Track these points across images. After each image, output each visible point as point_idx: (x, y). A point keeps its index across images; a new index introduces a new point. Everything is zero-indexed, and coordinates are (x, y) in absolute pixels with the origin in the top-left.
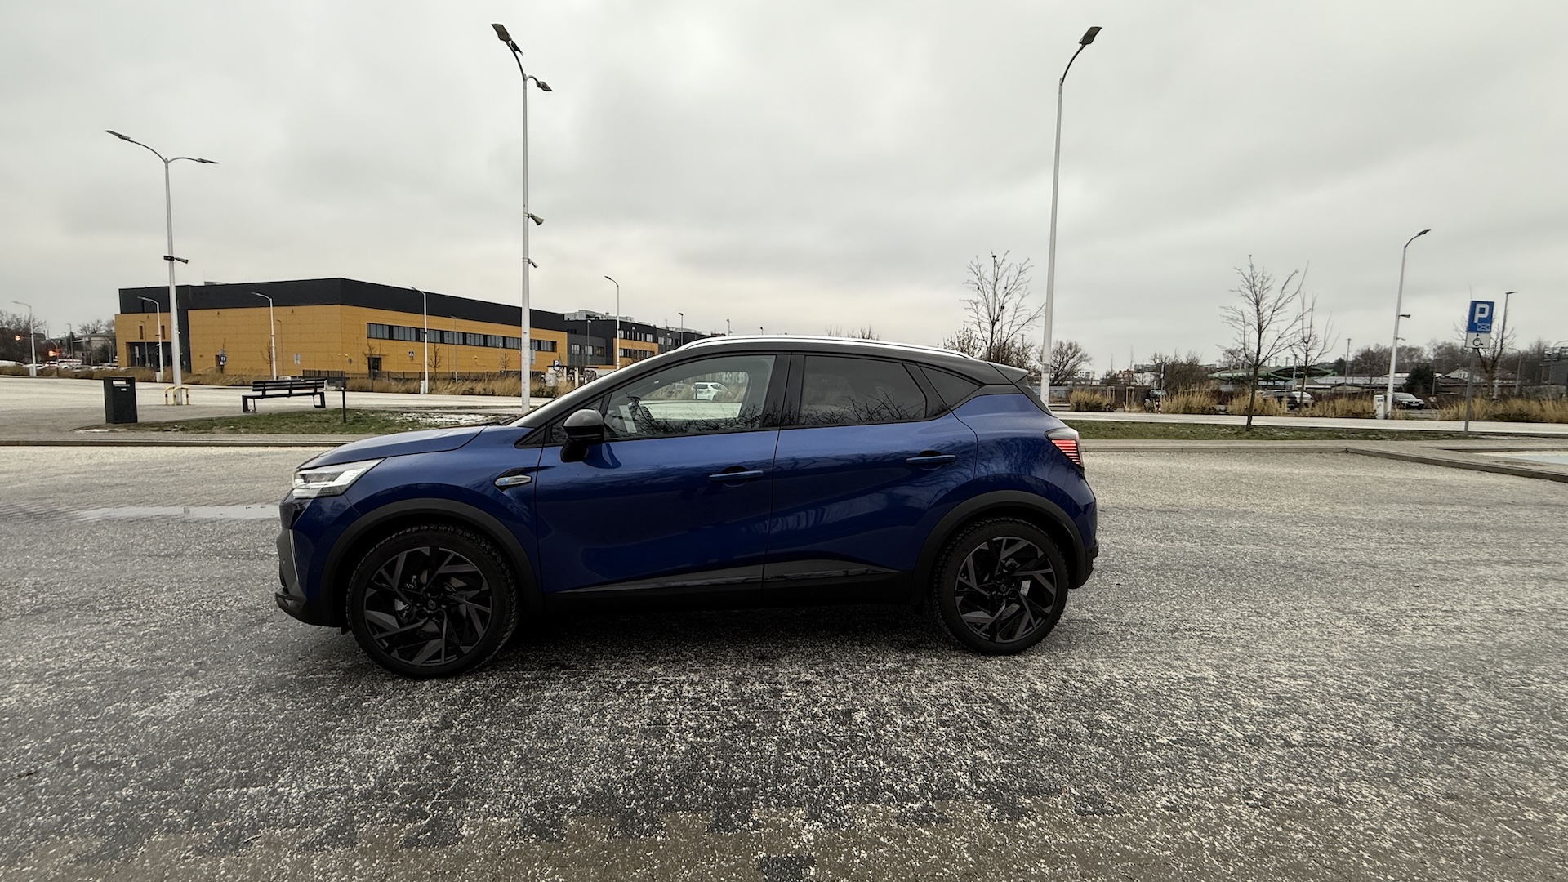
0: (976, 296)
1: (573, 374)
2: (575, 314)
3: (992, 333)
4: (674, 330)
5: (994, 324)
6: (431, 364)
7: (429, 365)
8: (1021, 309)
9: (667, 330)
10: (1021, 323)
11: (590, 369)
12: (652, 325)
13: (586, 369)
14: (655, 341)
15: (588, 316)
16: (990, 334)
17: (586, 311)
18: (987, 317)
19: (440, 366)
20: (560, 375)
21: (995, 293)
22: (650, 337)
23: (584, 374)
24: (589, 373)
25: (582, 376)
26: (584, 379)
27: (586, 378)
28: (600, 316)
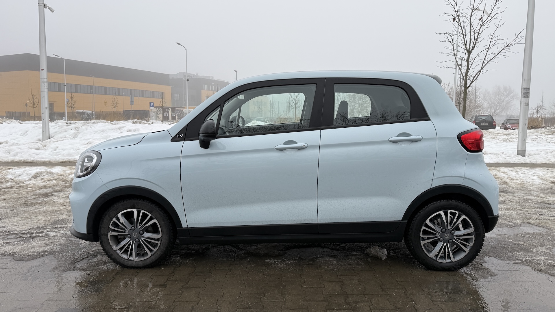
0: (453, 27)
1: (168, 112)
3: (468, 61)
5: (469, 53)
6: (69, 106)
7: (67, 106)
8: (496, 39)
10: (497, 52)
11: (179, 109)
13: (176, 109)
16: (466, 63)
18: (463, 46)
19: (75, 107)
20: (159, 113)
21: (471, 24)
23: (175, 112)
24: (179, 111)
25: (174, 113)
26: (175, 115)
27: (176, 115)
28: (193, 76)
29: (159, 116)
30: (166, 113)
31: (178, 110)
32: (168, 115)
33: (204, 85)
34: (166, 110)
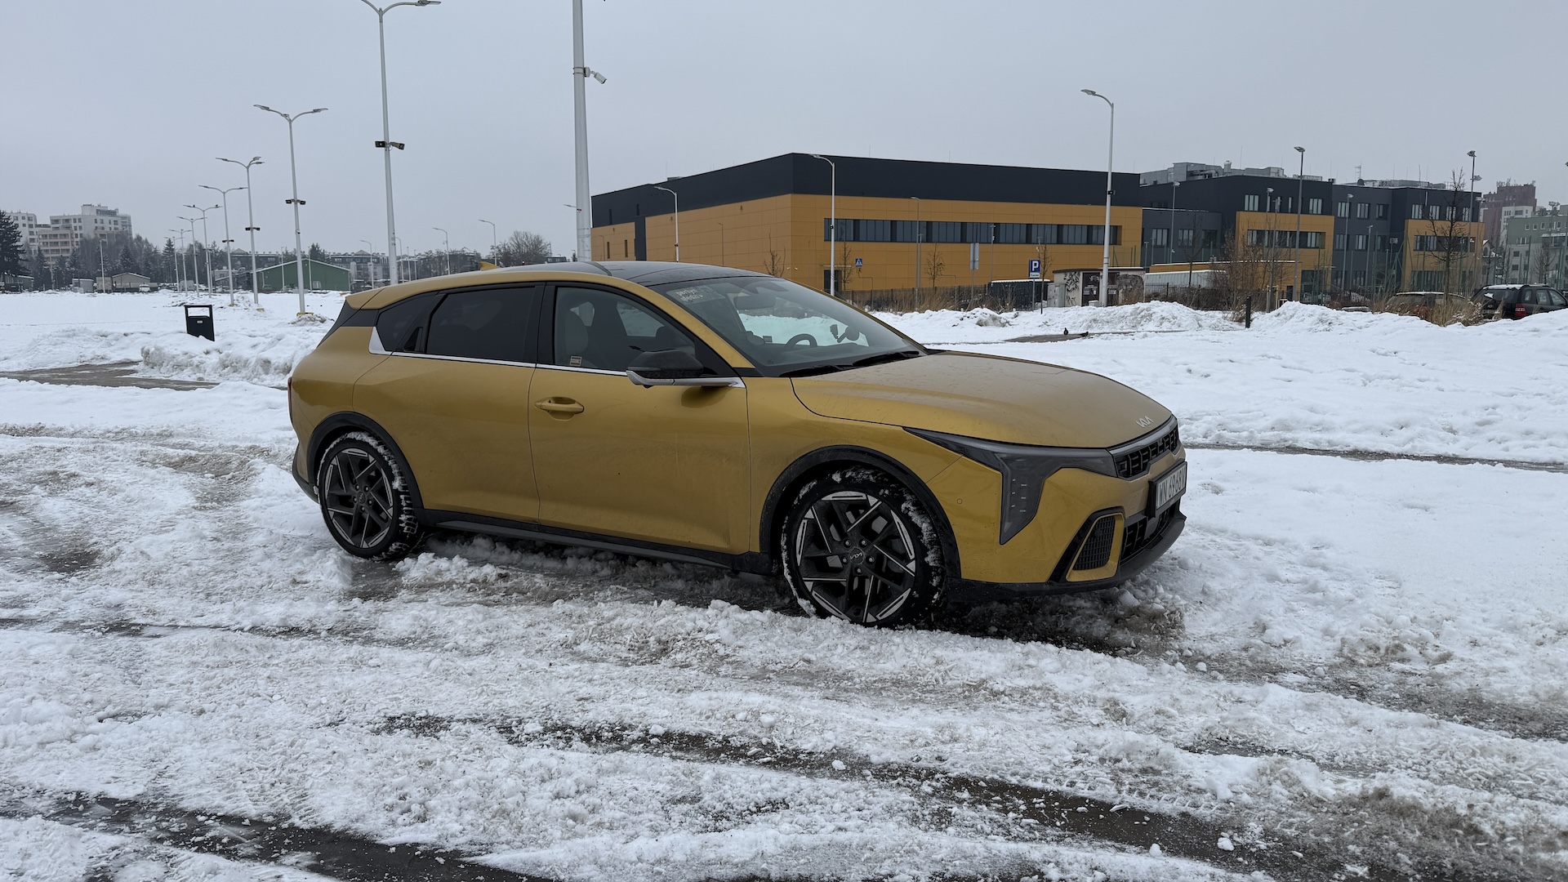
2: (1166, 173)
4: (1377, 185)
9: (1360, 190)
11: (1130, 273)
12: (1325, 179)
13: (1122, 273)
14: (1327, 210)
15: (1191, 174)
17: (1188, 164)
20: (1071, 287)
22: (1316, 204)
23: (1117, 282)
24: (1128, 281)
25: (1114, 286)
26: (1118, 292)
27: (1120, 291)
28: (1213, 172)
29: (1071, 295)
30: (1089, 287)
31: (1126, 277)
32: (1095, 292)
33: (1247, 197)
34: (1092, 279)
